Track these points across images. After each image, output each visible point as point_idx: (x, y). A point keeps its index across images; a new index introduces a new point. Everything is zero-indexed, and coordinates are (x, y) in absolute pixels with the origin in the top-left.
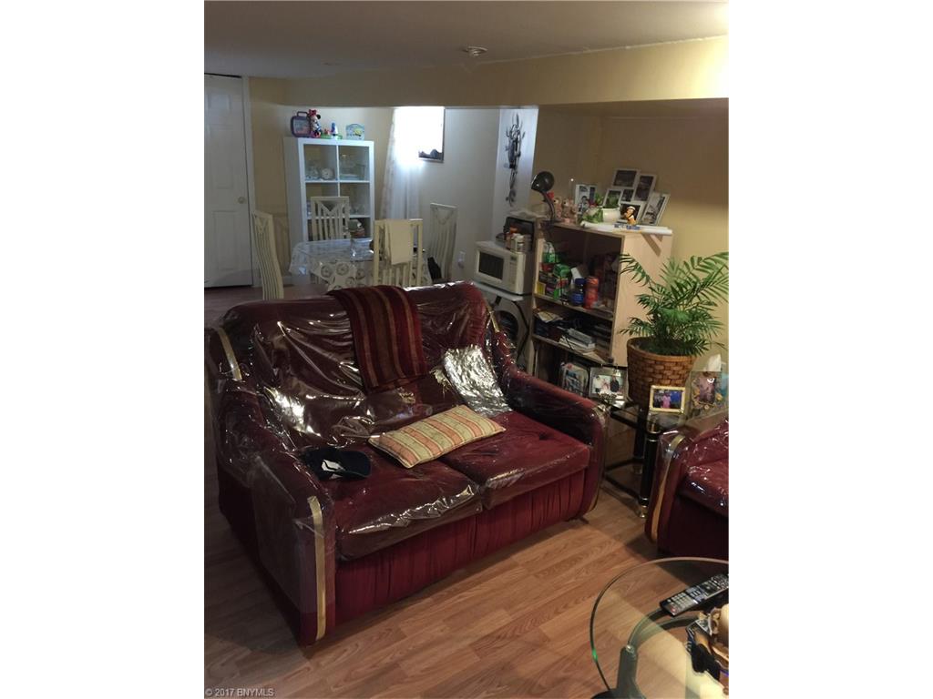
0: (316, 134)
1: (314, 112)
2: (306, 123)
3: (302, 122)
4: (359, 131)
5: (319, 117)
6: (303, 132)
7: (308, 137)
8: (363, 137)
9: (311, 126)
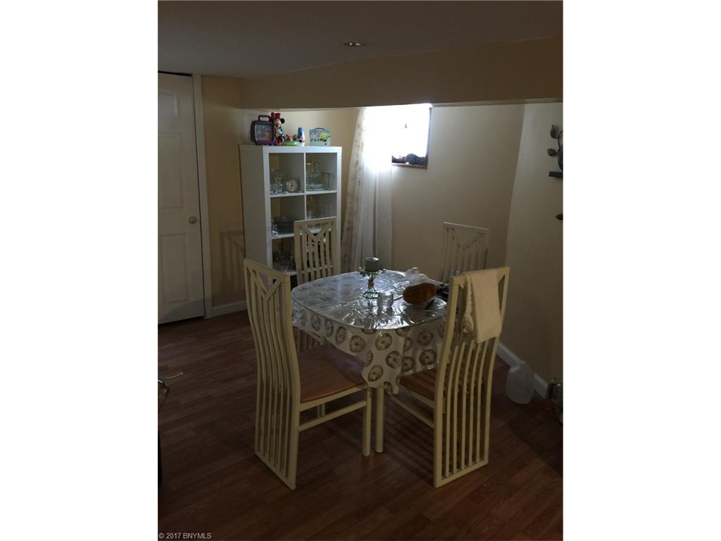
0: (278, 140)
1: (278, 115)
2: (268, 128)
3: (264, 127)
4: (324, 135)
5: (283, 121)
6: (265, 139)
7: (270, 145)
8: (328, 142)
9: (273, 132)
